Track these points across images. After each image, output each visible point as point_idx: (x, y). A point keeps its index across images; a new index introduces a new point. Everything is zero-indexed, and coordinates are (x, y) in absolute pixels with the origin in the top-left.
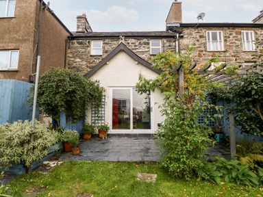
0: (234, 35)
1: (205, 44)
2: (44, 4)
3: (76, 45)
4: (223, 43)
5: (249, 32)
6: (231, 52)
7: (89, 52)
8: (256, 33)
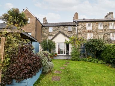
0: (95, 24)
1: (86, 28)
2: (37, 19)
3: (44, 29)
4: (92, 27)
5: (101, 23)
6: (94, 30)
7: (48, 31)
8: (103, 23)
